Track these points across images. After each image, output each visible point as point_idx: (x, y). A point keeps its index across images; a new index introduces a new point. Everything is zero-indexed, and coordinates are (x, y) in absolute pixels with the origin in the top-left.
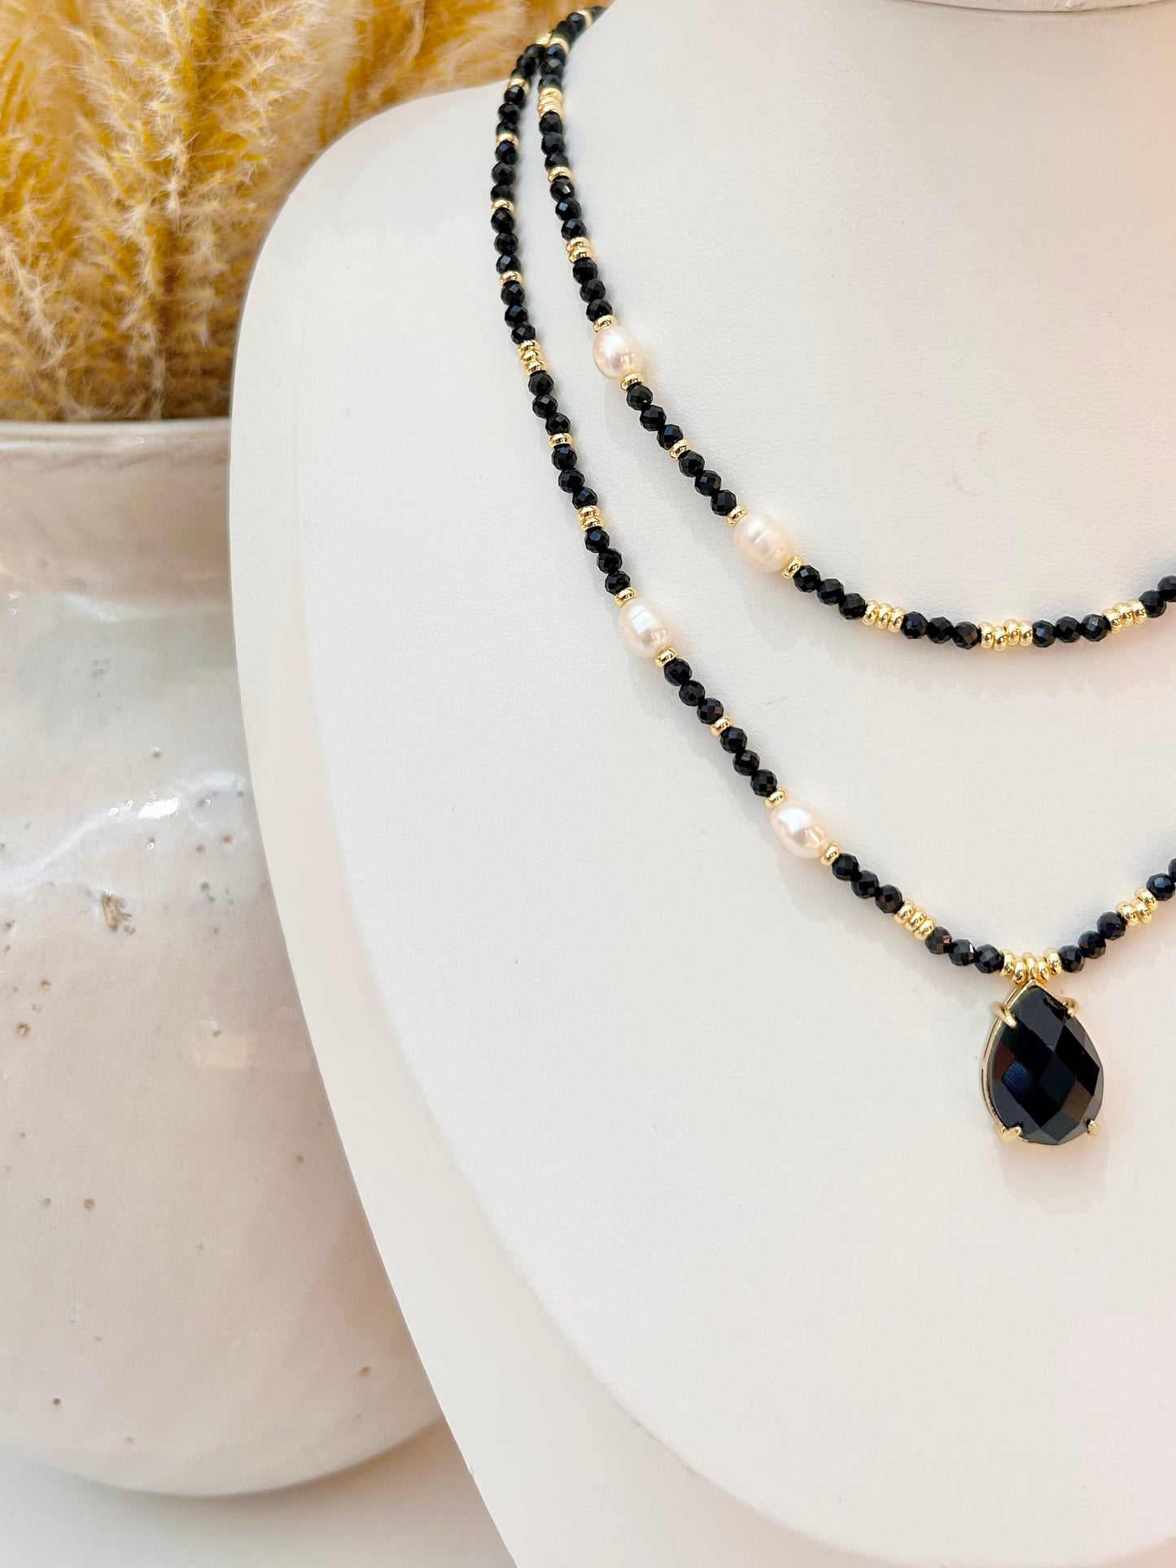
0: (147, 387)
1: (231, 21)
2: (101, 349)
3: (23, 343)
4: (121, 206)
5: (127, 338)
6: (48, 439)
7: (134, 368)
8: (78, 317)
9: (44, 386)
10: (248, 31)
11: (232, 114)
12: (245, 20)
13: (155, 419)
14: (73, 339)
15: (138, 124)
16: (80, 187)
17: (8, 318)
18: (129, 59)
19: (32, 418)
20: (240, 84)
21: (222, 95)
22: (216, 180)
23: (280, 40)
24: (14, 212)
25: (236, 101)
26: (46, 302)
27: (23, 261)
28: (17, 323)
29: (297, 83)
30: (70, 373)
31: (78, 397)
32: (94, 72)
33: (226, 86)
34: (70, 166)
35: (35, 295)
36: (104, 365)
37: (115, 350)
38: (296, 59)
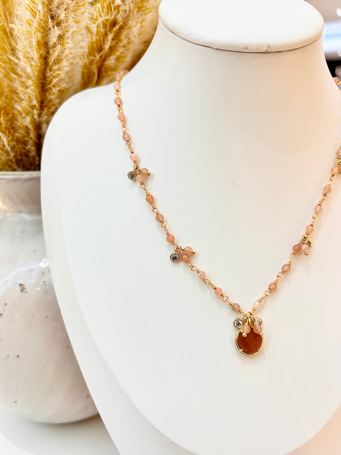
0: (34, 163)
1: (48, 70)
2: (24, 154)
3: (4, 153)
5: (29, 151)
7: (32, 159)
8: (17, 146)
9: (10, 163)
10: (52, 73)
11: (50, 94)
12: (51, 69)
14: (16, 152)
15: (27, 97)
16: (16, 114)
18: (23, 79)
19: (7, 170)
20: (50, 86)
21: (47, 89)
22: (46, 110)
23: (59, 74)
25: (50, 91)
26: (8, 142)
28: (2, 147)
29: (64, 86)
30: (16, 160)
31: (18, 165)
32: (17, 85)
33: (48, 87)
34: (13, 107)
35: (5, 140)
36: (24, 158)
37: (26, 155)
38: (63, 79)
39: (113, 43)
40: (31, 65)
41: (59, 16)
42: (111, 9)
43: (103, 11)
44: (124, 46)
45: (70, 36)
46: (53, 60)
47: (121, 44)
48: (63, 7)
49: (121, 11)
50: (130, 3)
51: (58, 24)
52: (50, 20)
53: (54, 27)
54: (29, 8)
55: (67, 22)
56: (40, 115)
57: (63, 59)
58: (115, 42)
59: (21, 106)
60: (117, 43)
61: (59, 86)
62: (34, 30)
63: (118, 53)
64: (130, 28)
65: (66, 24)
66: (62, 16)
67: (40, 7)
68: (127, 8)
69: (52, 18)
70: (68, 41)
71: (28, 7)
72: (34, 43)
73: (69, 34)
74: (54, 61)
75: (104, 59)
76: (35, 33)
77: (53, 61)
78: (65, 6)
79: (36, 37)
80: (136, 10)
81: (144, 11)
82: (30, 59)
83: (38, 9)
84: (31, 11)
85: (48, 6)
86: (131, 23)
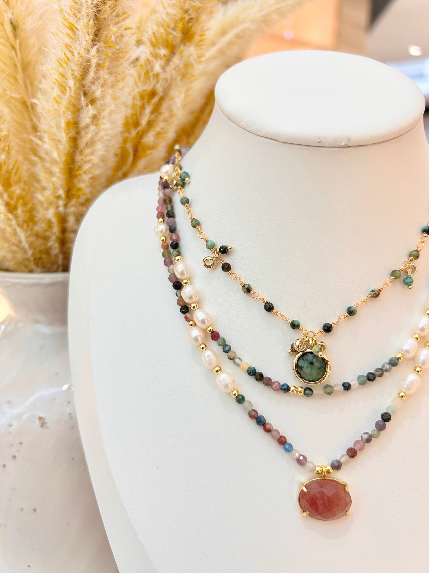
0: (57, 263)
1: (78, 153)
2: (44, 252)
3: (20, 250)
4: (47, 209)
5: (51, 248)
6: (26, 278)
7: (53, 257)
8: (36, 242)
9: (27, 262)
10: (82, 157)
11: (79, 181)
12: (81, 153)
13: (60, 272)
14: (35, 249)
15: (51, 186)
16: (36, 204)
17: (16, 242)
18: (48, 165)
19: (22, 271)
20: (80, 172)
21: (76, 176)
22: (74, 201)
23: (91, 159)
24: (16, 211)
25: (80, 178)
26: (26, 237)
27: (19, 225)
28: (18, 244)
29: (97, 172)
30: (35, 259)
31: (37, 265)
33: (77, 173)
34: (32, 198)
35: (22, 236)
36: (44, 256)
37: (47, 252)
38: (96, 165)
39: (152, 118)
40: (58, 149)
41: (93, 93)
42: (149, 78)
43: (140, 80)
44: (165, 120)
45: (107, 115)
46: (85, 143)
47: (162, 118)
48: (99, 83)
49: (161, 80)
50: (171, 70)
51: (93, 102)
52: (83, 98)
53: (87, 106)
54: (57, 83)
55: (103, 100)
56: (66, 206)
57: (97, 142)
58: (154, 116)
59: (44, 195)
60: (156, 116)
61: (90, 172)
62: (62, 109)
63: (158, 129)
64: (172, 99)
65: (102, 102)
66: (98, 93)
67: (71, 83)
68: (168, 75)
69: (85, 94)
70: (105, 121)
71: (55, 81)
72: (63, 124)
73: (105, 113)
74: (87, 144)
75: (141, 136)
76: (64, 113)
77: (84, 145)
78: (101, 81)
79: (65, 118)
80: (179, 78)
81: (188, 79)
82: (56, 141)
83: (68, 86)
84: (59, 87)
85: (80, 80)
86: (174, 93)
